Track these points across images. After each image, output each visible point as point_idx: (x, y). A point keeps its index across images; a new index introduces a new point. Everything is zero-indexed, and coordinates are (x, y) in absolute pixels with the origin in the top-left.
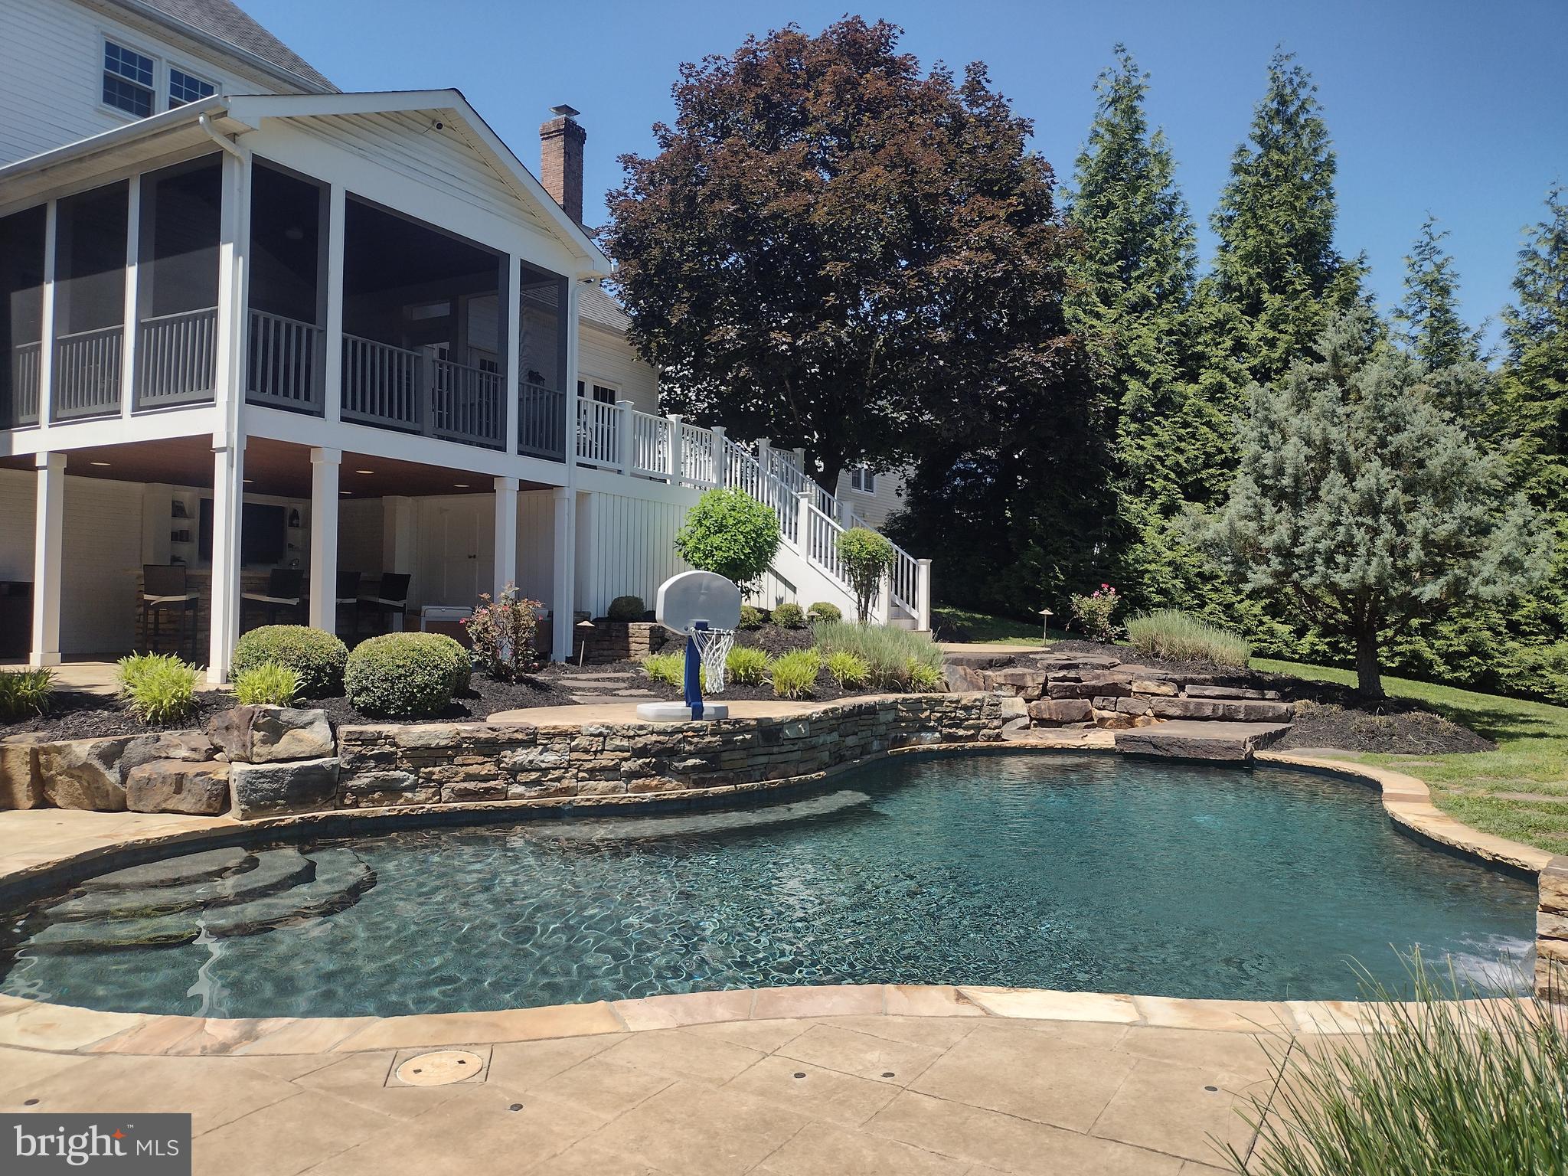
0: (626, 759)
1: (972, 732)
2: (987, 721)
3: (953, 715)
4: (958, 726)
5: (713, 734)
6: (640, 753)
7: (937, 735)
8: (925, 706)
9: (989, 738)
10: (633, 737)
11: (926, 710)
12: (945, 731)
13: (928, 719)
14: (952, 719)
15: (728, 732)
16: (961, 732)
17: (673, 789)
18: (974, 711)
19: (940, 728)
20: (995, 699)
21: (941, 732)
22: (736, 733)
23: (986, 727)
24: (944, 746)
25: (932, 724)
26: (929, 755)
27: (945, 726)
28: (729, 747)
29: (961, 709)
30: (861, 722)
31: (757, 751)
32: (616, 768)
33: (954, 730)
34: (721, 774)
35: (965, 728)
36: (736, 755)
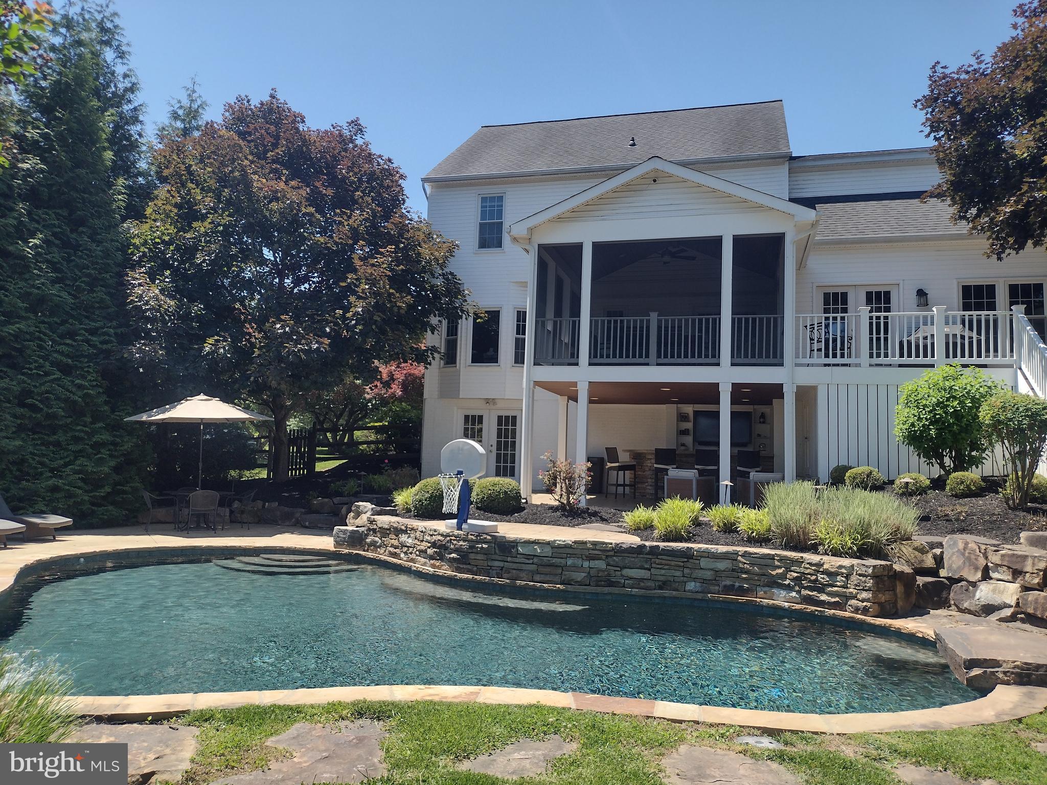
0: (429, 548)
1: (837, 599)
2: (855, 591)
3: (814, 577)
4: (821, 590)
5: (464, 540)
6: (434, 545)
7: (794, 594)
8: (777, 563)
9: (857, 610)
10: (432, 535)
11: (780, 567)
12: (805, 592)
13: (783, 576)
14: (810, 581)
15: (472, 541)
16: (823, 597)
17: (446, 571)
18: (839, 578)
19: (797, 588)
20: (864, 569)
21: (799, 592)
22: (478, 542)
23: (854, 597)
24: (798, 607)
25: (787, 582)
26: (777, 613)
27: (806, 588)
28: (474, 550)
29: (823, 573)
30: (657, 561)
31: (494, 557)
32: (425, 551)
33: (815, 593)
34: (469, 567)
35: (829, 594)
36: (479, 557)
